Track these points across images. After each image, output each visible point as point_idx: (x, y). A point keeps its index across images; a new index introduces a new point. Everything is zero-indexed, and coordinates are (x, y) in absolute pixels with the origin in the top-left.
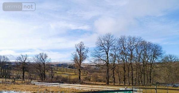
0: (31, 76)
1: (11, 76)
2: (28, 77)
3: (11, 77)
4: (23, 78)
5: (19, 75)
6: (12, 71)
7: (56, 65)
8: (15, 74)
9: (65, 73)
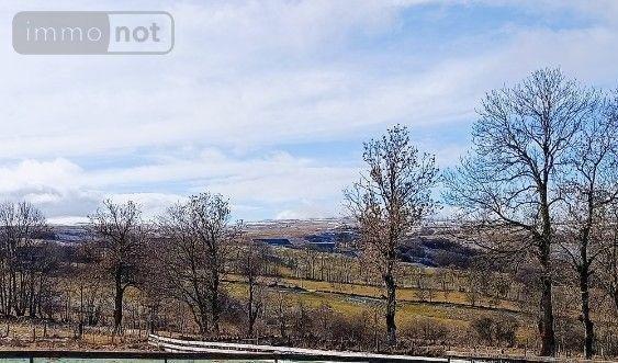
0: (155, 308)
1: (58, 309)
2: (144, 316)
3: (58, 316)
4: (118, 321)
5: (96, 303)
6: (61, 285)
7: (307, 238)
8: (76, 302)
9: (358, 290)
